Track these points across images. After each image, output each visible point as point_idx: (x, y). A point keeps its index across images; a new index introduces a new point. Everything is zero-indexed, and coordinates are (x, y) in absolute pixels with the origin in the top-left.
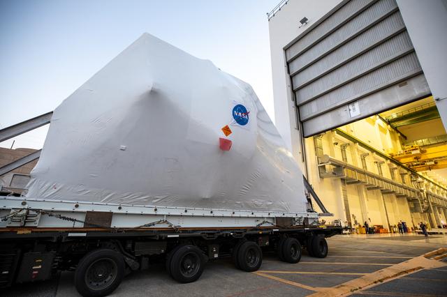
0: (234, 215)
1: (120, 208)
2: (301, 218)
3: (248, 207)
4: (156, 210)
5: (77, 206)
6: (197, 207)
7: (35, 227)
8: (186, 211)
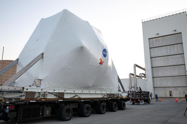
0: (96, 93)
1: (65, 91)
2: (117, 94)
3: (100, 89)
4: (74, 91)
5: (54, 90)
6: (85, 90)
7: (46, 98)
8: (82, 92)
